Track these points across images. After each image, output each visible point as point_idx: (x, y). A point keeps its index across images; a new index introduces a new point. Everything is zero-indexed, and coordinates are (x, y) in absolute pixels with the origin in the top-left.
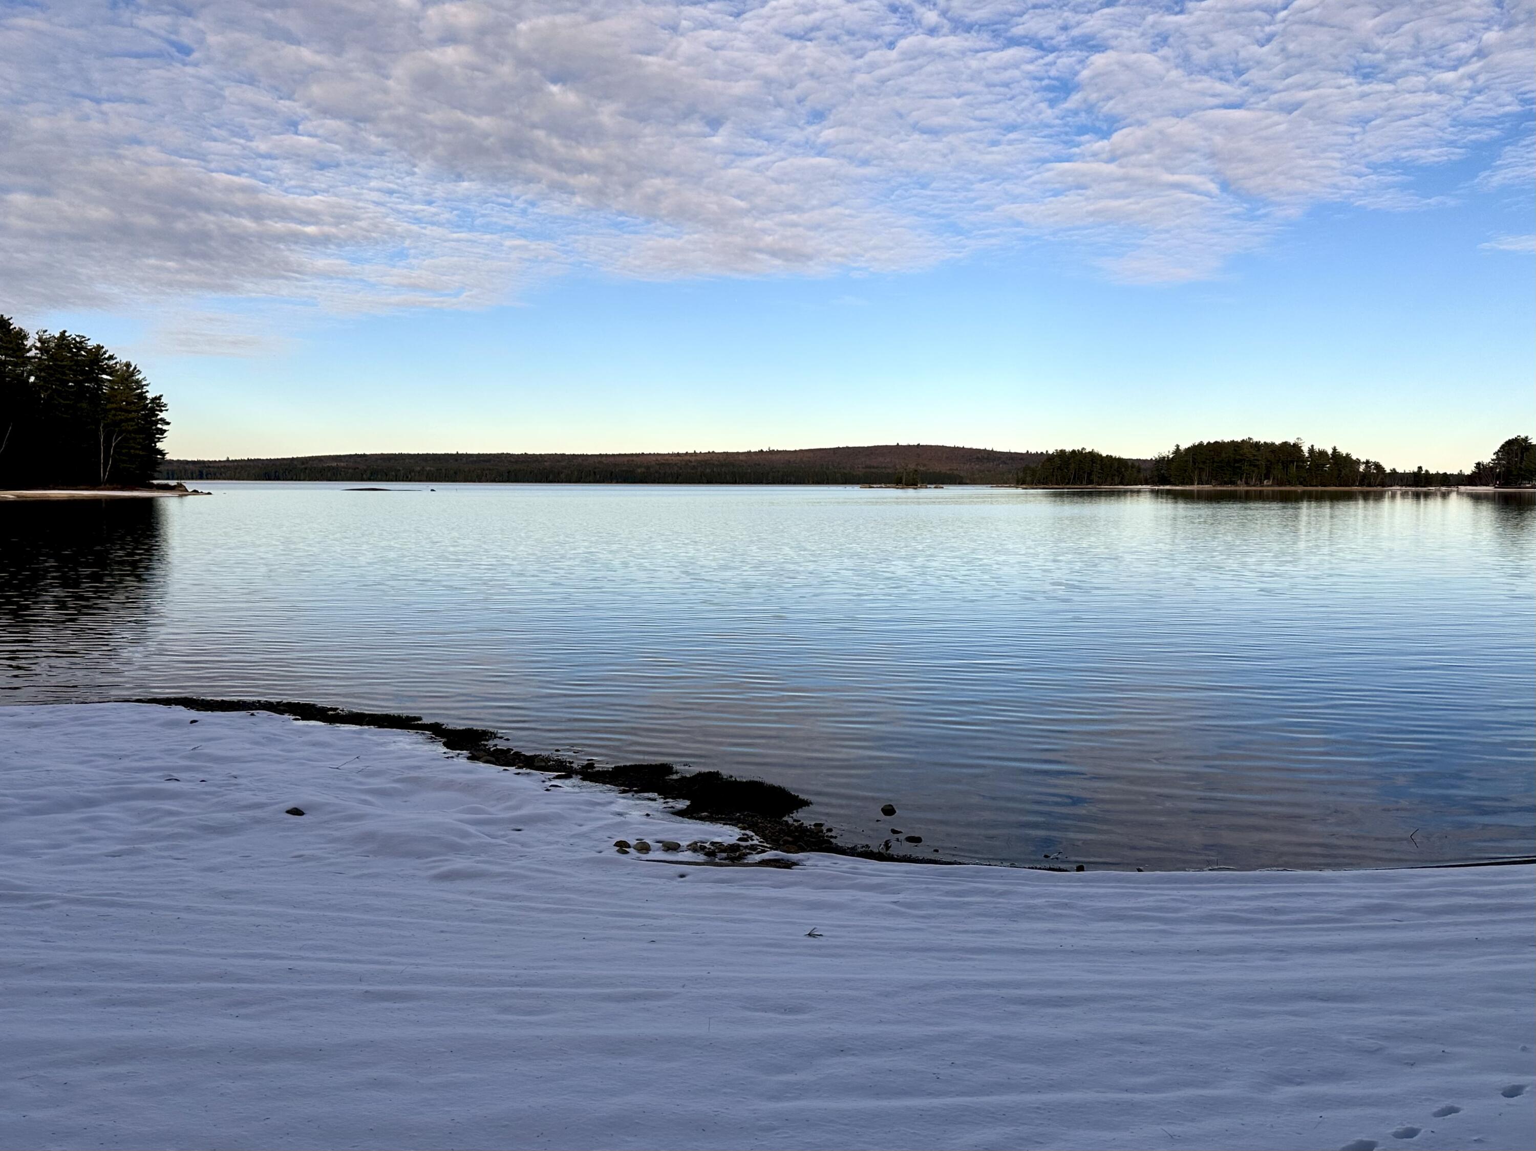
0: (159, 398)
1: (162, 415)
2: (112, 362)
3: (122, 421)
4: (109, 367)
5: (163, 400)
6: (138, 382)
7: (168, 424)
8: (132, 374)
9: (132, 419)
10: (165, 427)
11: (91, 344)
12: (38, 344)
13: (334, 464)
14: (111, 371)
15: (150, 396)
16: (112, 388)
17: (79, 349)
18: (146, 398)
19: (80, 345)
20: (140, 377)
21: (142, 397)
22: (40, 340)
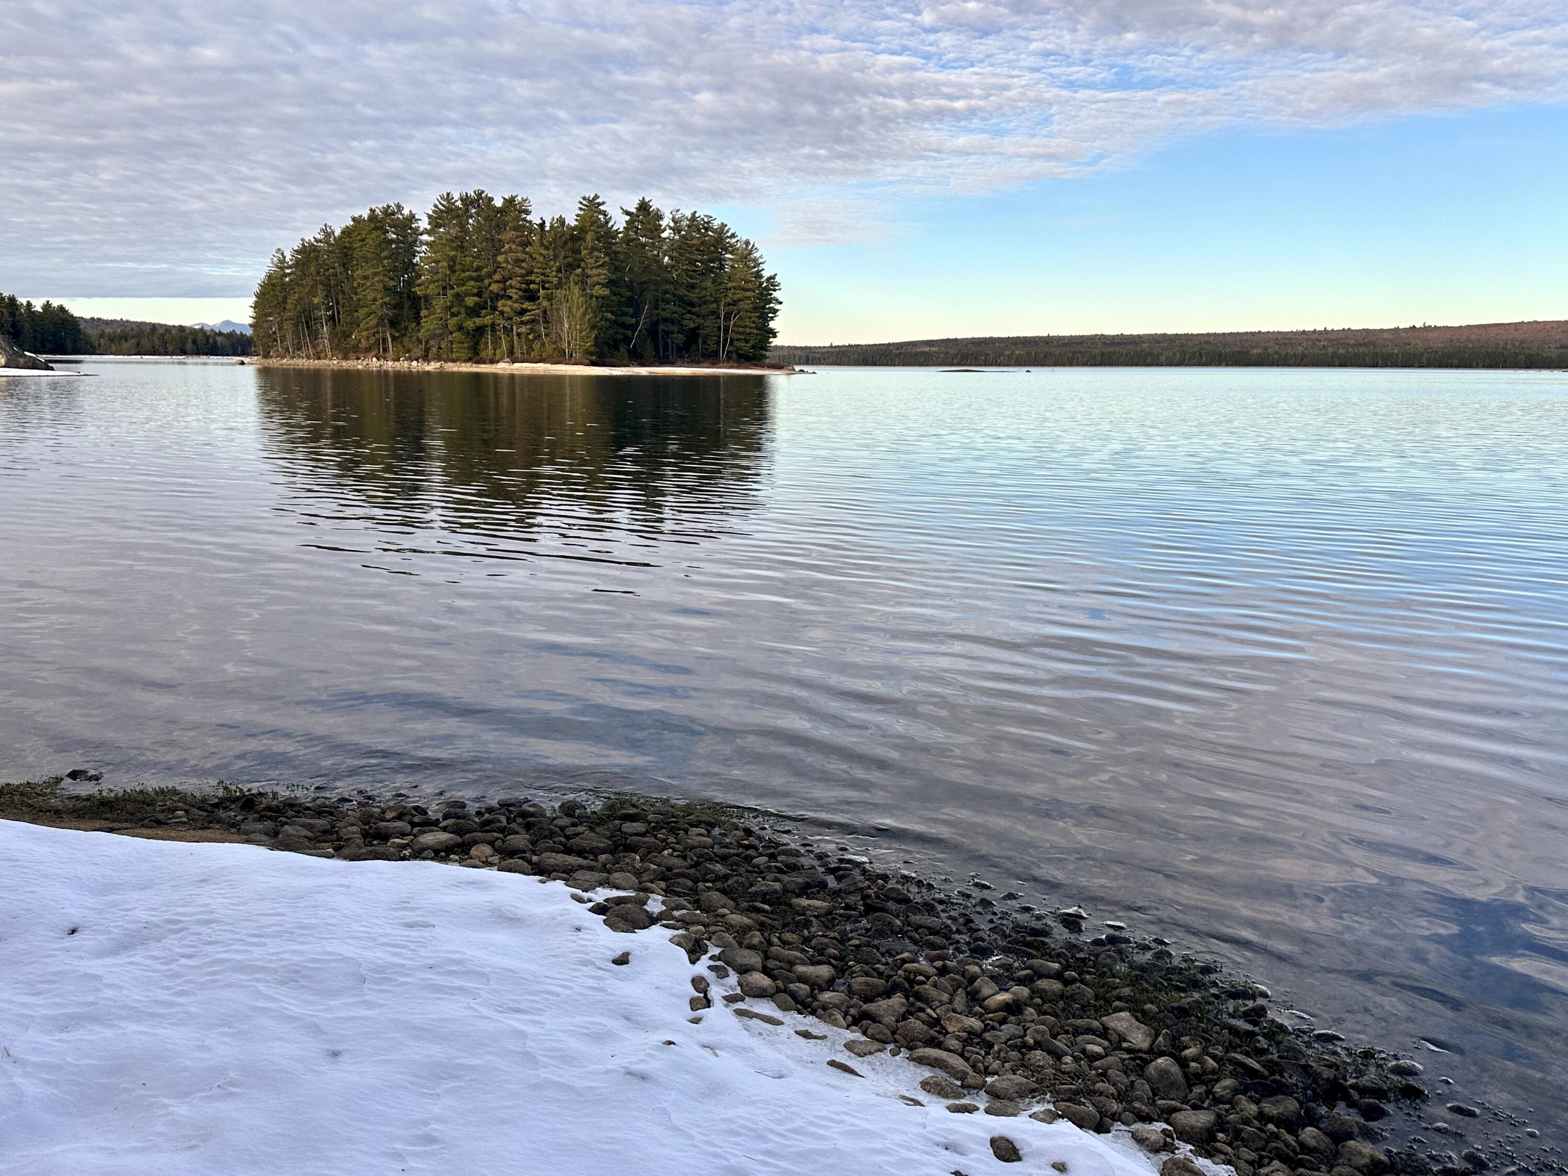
0: (773, 277)
1: (776, 294)
2: (734, 240)
3: (740, 300)
4: (731, 245)
5: (777, 279)
6: (755, 260)
7: (781, 303)
8: (750, 253)
9: (749, 298)
10: (777, 307)
12: (672, 224)
14: (733, 249)
15: (766, 274)
16: (733, 267)
17: (706, 229)
18: (761, 277)
19: (707, 226)
20: (757, 255)
21: (758, 275)
22: (673, 220)
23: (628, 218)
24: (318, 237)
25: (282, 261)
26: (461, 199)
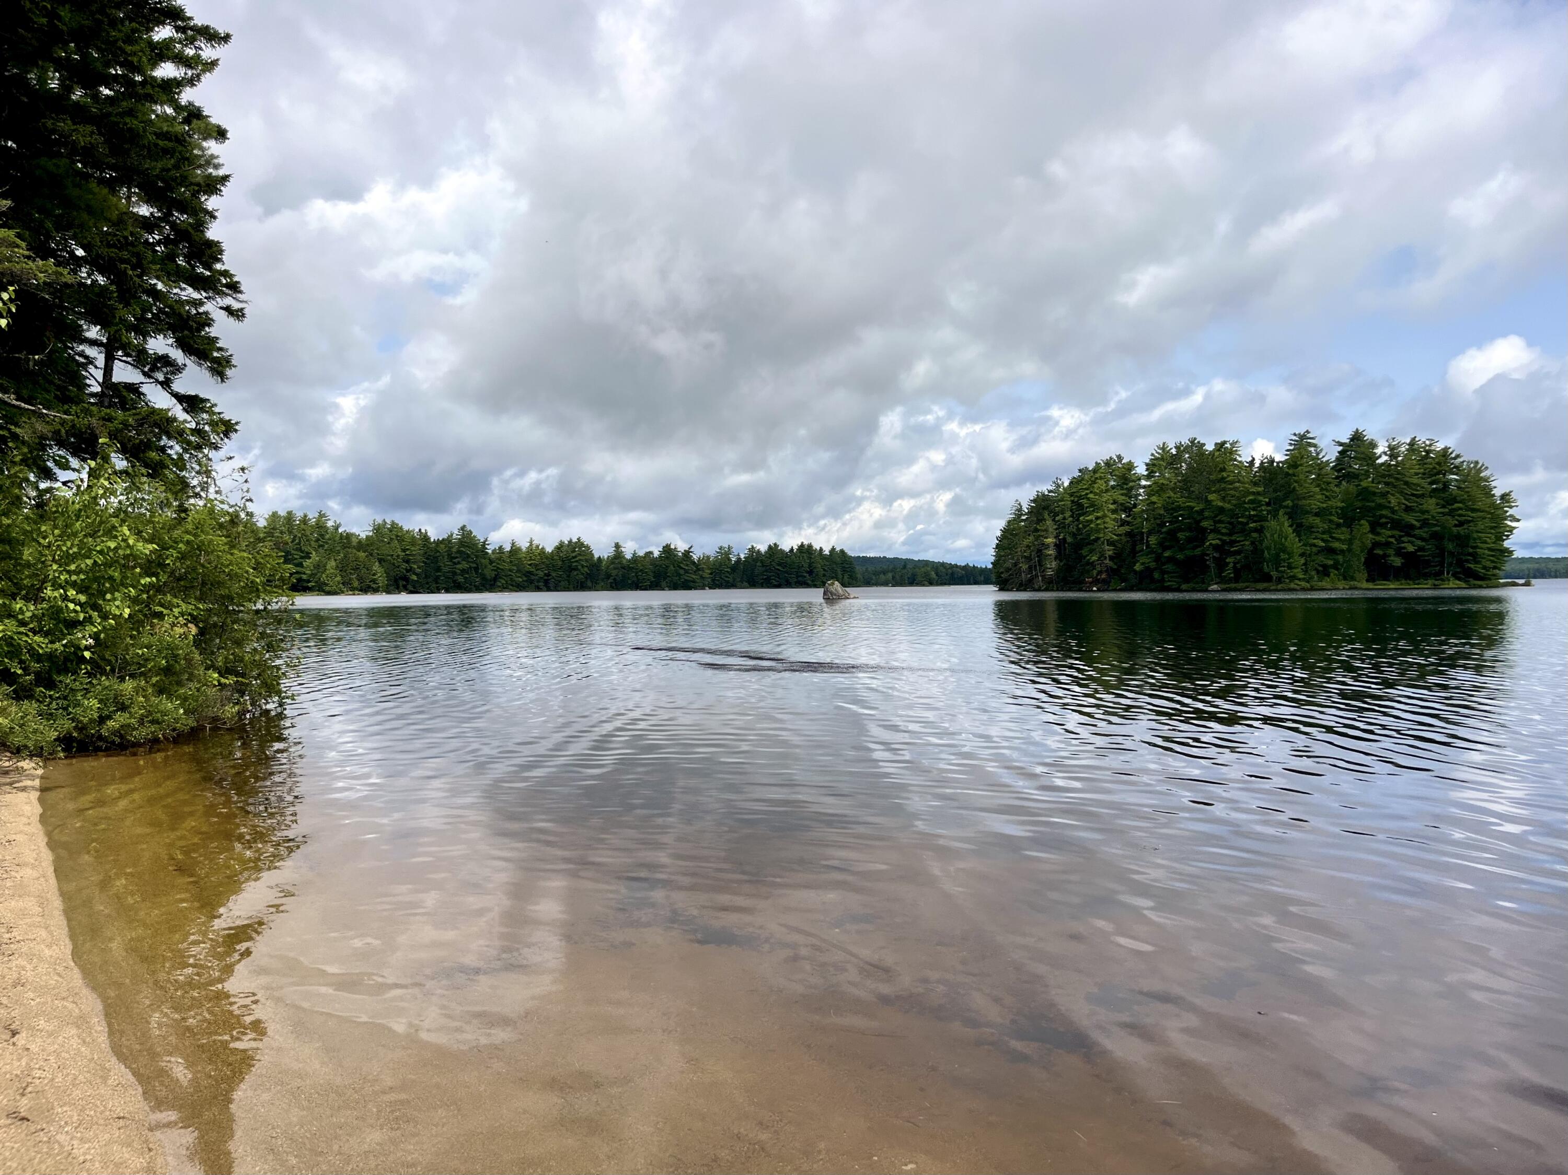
23: (1341, 448)
24: (1050, 488)
25: (1020, 510)
26: (1177, 447)
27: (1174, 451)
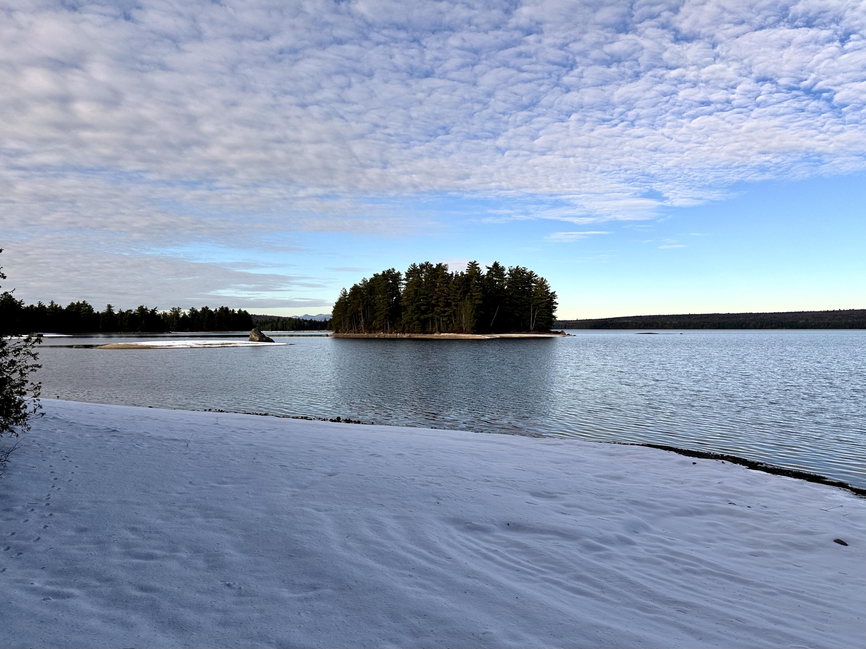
0: (554, 293)
1: (555, 300)
2: (536, 278)
3: (539, 304)
4: (535, 280)
5: (556, 294)
6: (546, 286)
7: (557, 304)
8: (544, 283)
9: (543, 303)
10: (556, 306)
11: (528, 271)
12: (509, 272)
13: (626, 321)
14: (536, 282)
15: (551, 292)
16: (536, 289)
17: (523, 273)
18: (549, 293)
19: (524, 272)
20: (547, 284)
21: (547, 292)
22: (510, 270)
23: (489, 270)
24: (361, 283)
25: (345, 293)
26: (420, 266)
27: (419, 268)
